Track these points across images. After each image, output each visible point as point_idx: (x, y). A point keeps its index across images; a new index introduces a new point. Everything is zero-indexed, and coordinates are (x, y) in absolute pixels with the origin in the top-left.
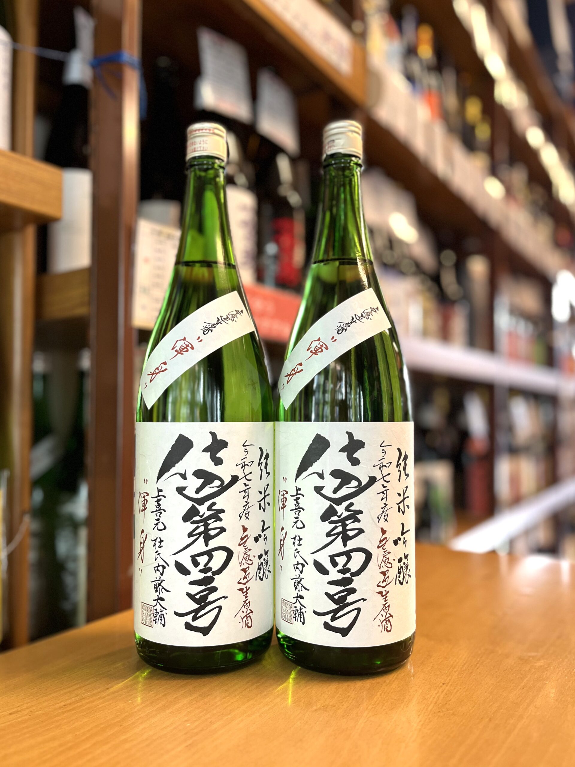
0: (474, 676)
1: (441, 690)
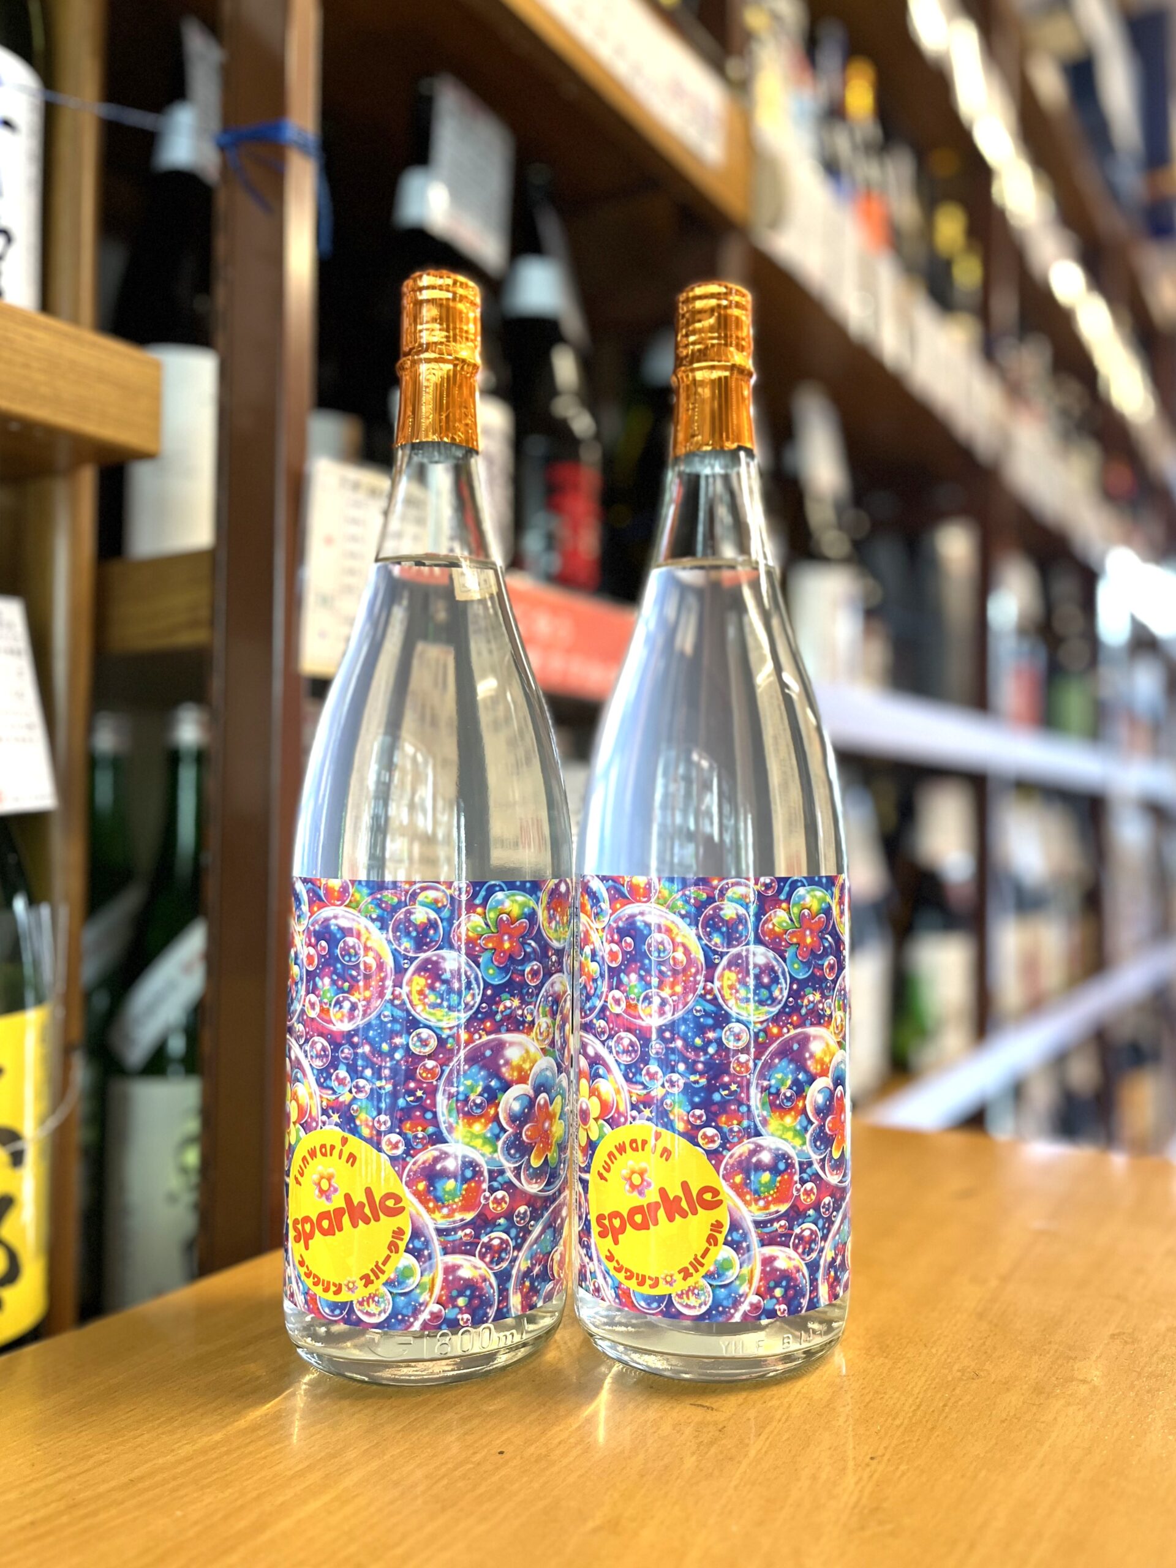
0: (938, 1436)
1: (866, 1475)
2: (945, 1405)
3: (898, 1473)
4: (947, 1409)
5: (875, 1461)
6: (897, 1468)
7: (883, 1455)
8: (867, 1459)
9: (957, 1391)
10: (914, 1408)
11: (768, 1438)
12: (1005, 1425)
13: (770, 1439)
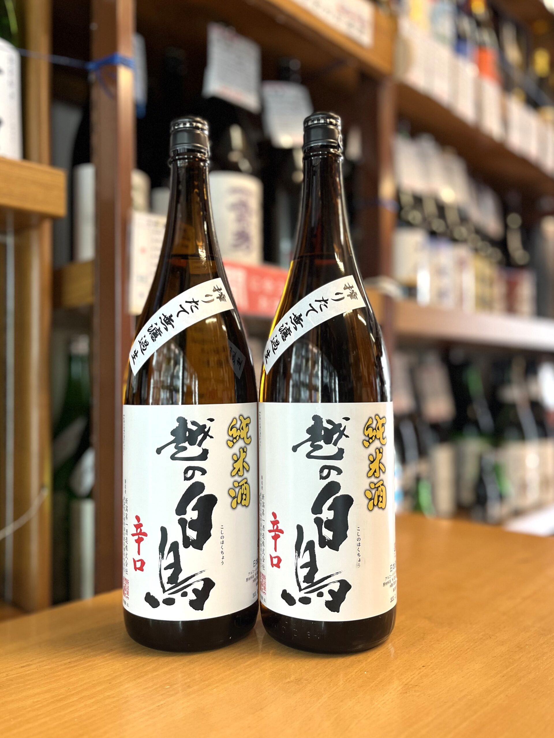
0: (459, 660)
2: (469, 648)
3: (433, 673)
4: (468, 650)
5: (424, 667)
6: (433, 671)
7: (429, 666)
8: (421, 666)
9: (477, 644)
10: (452, 648)
11: (379, 655)
12: (493, 658)
13: (380, 655)
